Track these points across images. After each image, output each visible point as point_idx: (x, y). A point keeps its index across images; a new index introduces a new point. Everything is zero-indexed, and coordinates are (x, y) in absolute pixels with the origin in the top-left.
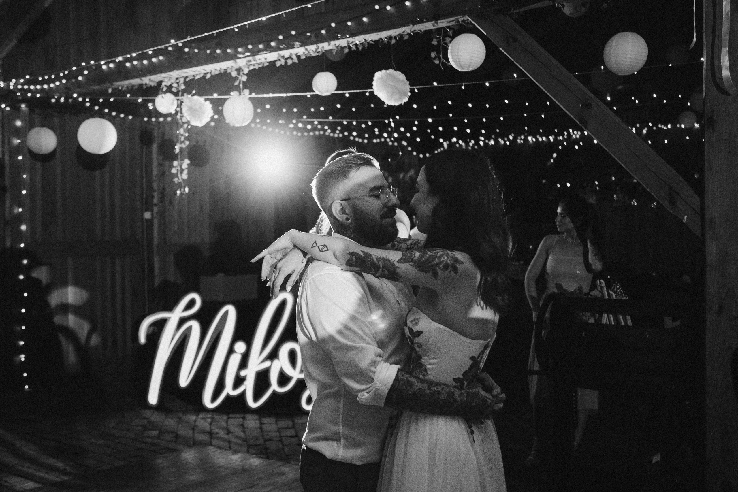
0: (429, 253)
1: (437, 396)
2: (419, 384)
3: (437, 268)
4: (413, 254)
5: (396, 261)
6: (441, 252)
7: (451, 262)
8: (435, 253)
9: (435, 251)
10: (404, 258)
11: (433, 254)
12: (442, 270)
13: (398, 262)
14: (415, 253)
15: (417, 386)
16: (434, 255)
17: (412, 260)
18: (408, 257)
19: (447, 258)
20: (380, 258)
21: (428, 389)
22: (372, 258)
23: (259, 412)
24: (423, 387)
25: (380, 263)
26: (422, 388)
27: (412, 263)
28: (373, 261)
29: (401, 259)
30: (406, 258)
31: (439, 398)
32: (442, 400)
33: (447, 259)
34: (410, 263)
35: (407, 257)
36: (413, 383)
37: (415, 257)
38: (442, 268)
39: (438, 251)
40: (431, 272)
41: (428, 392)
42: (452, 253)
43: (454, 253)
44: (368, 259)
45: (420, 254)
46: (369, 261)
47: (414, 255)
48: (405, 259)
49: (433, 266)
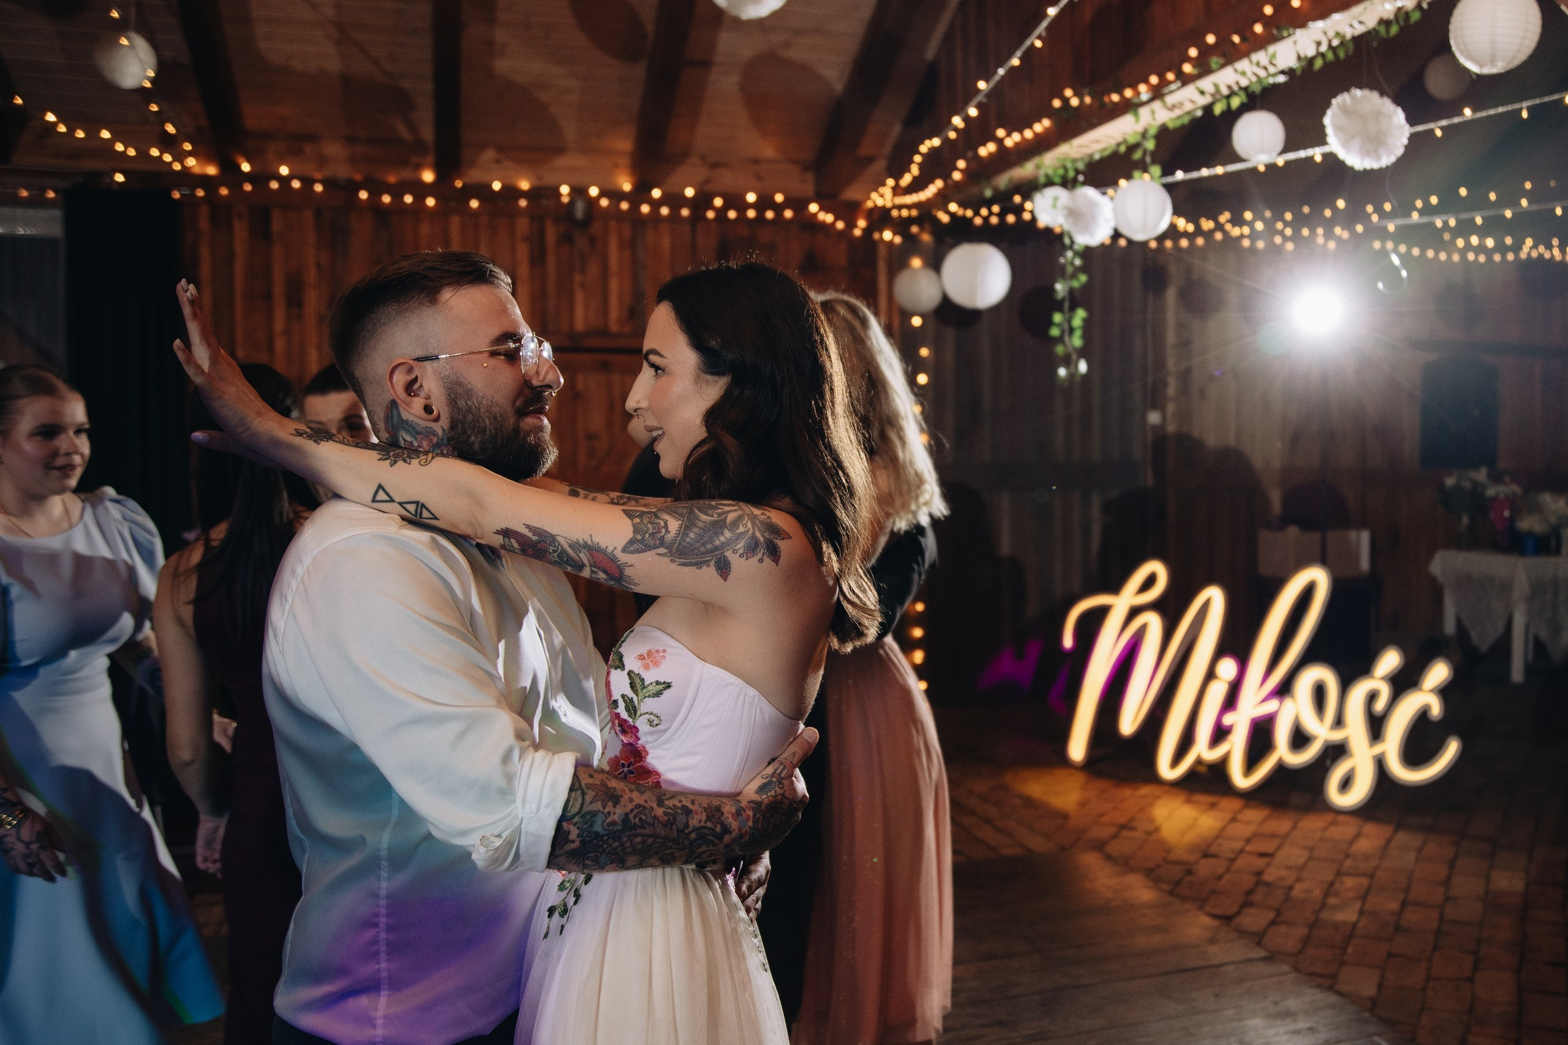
0: (704, 517)
1: (682, 819)
2: (635, 795)
3: (729, 554)
4: (662, 524)
5: (620, 548)
6: (735, 510)
7: (764, 537)
8: (720, 515)
9: (719, 511)
10: (639, 537)
11: (715, 517)
12: (741, 556)
13: (624, 550)
14: (666, 522)
15: (631, 800)
16: (718, 521)
17: (662, 543)
18: (650, 535)
19: (753, 523)
20: (578, 542)
21: (658, 805)
22: (559, 544)
23: (1252, 796)
24: (646, 801)
25: (582, 556)
26: (644, 804)
27: (662, 550)
28: (563, 551)
29: (632, 542)
30: (643, 537)
31: (687, 825)
32: (696, 829)
33: (754, 529)
34: (655, 551)
35: (647, 535)
36: (620, 793)
37: (667, 531)
38: (741, 551)
39: (727, 508)
40: (712, 563)
41: (659, 812)
42: (762, 514)
43: (768, 514)
44: (551, 548)
45: (680, 522)
46: (554, 551)
47: (666, 527)
48: (642, 541)
49: (716, 548)
